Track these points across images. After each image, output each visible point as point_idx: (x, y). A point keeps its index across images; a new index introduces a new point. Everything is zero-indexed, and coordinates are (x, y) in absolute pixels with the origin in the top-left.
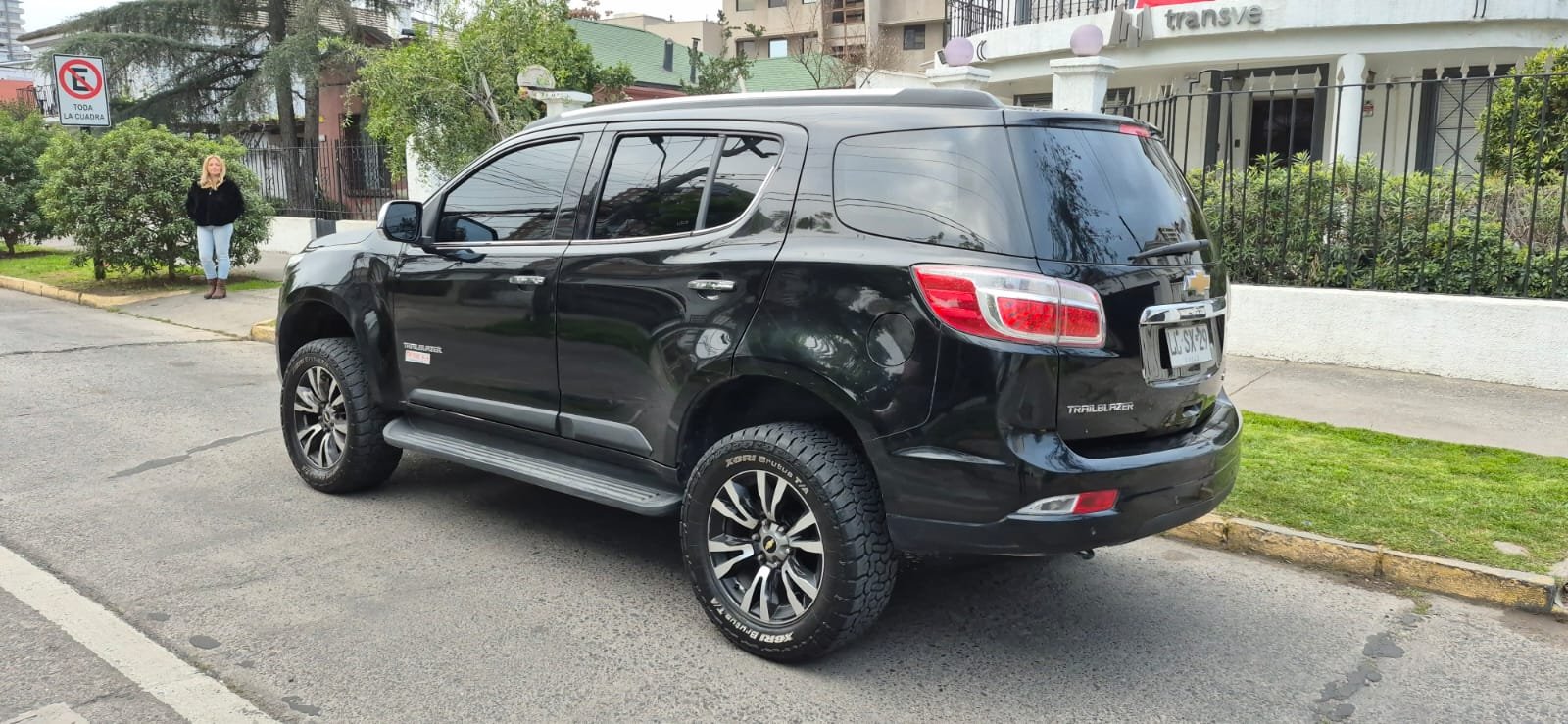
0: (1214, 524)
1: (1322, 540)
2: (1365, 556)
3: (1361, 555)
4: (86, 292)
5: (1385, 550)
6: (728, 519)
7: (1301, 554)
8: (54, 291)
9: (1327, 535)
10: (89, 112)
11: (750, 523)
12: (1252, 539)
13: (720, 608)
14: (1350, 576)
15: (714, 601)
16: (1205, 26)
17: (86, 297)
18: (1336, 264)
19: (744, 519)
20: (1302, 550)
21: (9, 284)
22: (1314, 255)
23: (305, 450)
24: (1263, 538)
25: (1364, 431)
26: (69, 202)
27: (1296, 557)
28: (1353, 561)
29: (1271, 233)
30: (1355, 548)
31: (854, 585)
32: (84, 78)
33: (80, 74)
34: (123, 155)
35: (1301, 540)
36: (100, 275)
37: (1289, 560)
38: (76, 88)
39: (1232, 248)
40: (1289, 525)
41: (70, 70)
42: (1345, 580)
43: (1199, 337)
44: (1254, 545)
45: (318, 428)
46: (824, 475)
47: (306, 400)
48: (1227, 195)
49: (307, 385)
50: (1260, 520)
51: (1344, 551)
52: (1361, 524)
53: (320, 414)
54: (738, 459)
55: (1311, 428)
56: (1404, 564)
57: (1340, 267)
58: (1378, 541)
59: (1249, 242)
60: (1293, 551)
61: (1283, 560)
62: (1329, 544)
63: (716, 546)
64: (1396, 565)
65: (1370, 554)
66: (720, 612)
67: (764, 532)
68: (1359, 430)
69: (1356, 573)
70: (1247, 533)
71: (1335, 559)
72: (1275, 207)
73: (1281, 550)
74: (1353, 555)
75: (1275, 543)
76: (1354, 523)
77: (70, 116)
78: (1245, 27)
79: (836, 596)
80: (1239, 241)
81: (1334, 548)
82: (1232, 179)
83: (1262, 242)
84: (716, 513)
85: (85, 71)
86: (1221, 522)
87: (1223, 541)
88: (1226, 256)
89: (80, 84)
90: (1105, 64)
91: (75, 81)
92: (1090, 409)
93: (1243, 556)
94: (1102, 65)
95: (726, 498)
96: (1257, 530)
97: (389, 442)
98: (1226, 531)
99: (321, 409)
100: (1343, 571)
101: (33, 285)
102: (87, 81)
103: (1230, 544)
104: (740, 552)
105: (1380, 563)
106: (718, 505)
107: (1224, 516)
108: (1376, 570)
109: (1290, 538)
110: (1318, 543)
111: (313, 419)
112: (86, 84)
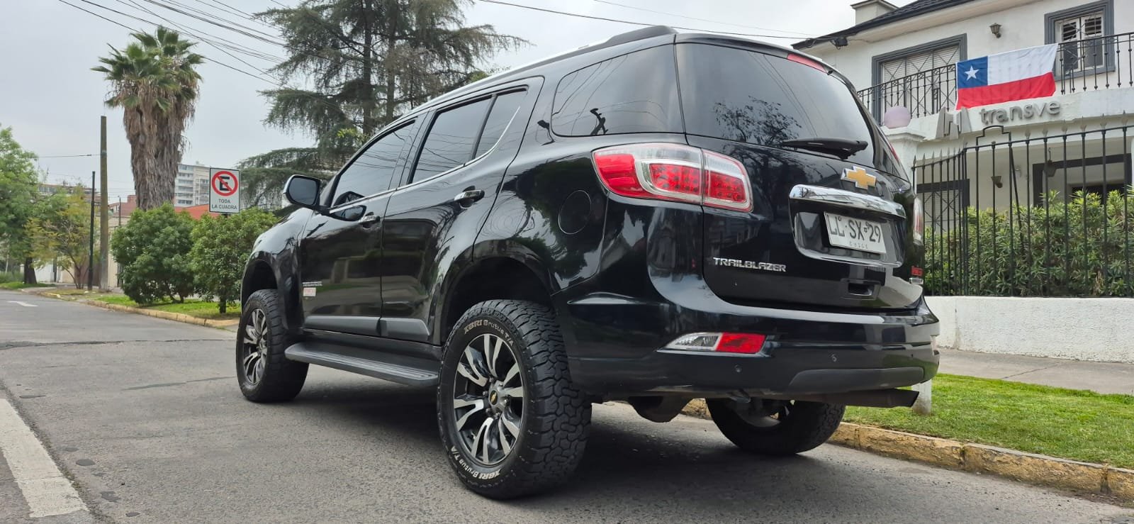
0: (952, 447)
1: (1049, 460)
2: (1091, 473)
3: (1088, 473)
4: (209, 319)
5: (1110, 467)
6: (467, 379)
7: (1030, 473)
8: (191, 319)
9: (1057, 456)
10: (227, 204)
11: (481, 381)
12: (987, 460)
13: (457, 454)
14: (1077, 491)
15: (453, 449)
16: (1012, 120)
17: (209, 321)
18: (1117, 279)
19: (477, 378)
20: (1031, 468)
21: (170, 316)
22: (1097, 272)
23: (246, 372)
24: (996, 459)
25: (1126, 396)
26: (205, 259)
27: (1026, 475)
28: (1079, 478)
29: (1056, 254)
30: (1081, 465)
31: (542, 420)
32: (227, 183)
33: (225, 180)
34: (238, 227)
35: (1029, 459)
36: (223, 309)
37: (1020, 478)
38: (221, 189)
39: (1025, 269)
40: (1022, 449)
41: (219, 178)
42: (1071, 493)
43: (870, 231)
44: (989, 467)
45: (255, 355)
46: (524, 329)
47: (250, 334)
48: (1015, 225)
49: (252, 324)
50: (995, 444)
51: (1071, 468)
52: (1091, 448)
53: (258, 345)
54: (472, 326)
55: (1075, 393)
56: (1128, 480)
57: (1121, 282)
58: (1105, 460)
59: (1038, 263)
60: (1023, 470)
61: (1014, 479)
62: (1055, 463)
63: (459, 403)
64: (1120, 480)
65: (1096, 471)
66: (456, 457)
67: (491, 388)
68: (1122, 396)
69: (1082, 489)
70: (982, 455)
71: (1062, 476)
72: (1058, 233)
73: (1013, 469)
74: (1079, 472)
75: (1007, 463)
76: (1085, 447)
77: (216, 206)
78: (1046, 119)
79: (529, 431)
80: (1030, 262)
81: (1061, 465)
82: (1019, 213)
83: (1048, 264)
84: (459, 375)
85: (228, 178)
86: (959, 446)
87: (961, 463)
88: (1019, 277)
89: (224, 187)
90: (912, 133)
91: (221, 184)
92: (737, 263)
93: (977, 475)
94: (909, 134)
95: (465, 362)
96: (990, 452)
97: (289, 358)
98: (963, 453)
99: (258, 341)
100: (1071, 487)
101: (182, 316)
102: (229, 185)
103: (967, 466)
104: (474, 406)
105: (1106, 479)
106: (462, 369)
107: (962, 441)
108: (1102, 486)
109: (1020, 458)
110: (1046, 461)
111: (254, 348)
112: (228, 187)
